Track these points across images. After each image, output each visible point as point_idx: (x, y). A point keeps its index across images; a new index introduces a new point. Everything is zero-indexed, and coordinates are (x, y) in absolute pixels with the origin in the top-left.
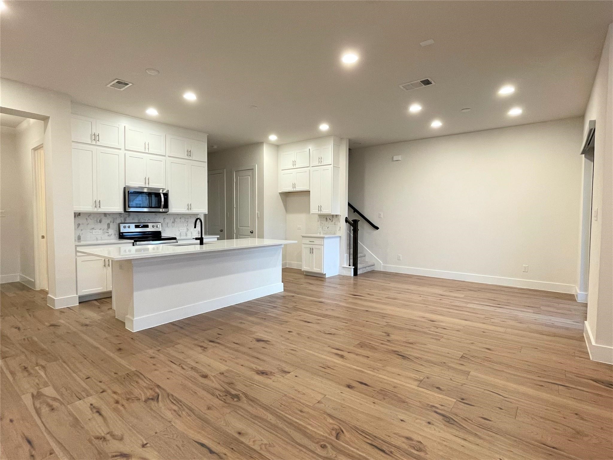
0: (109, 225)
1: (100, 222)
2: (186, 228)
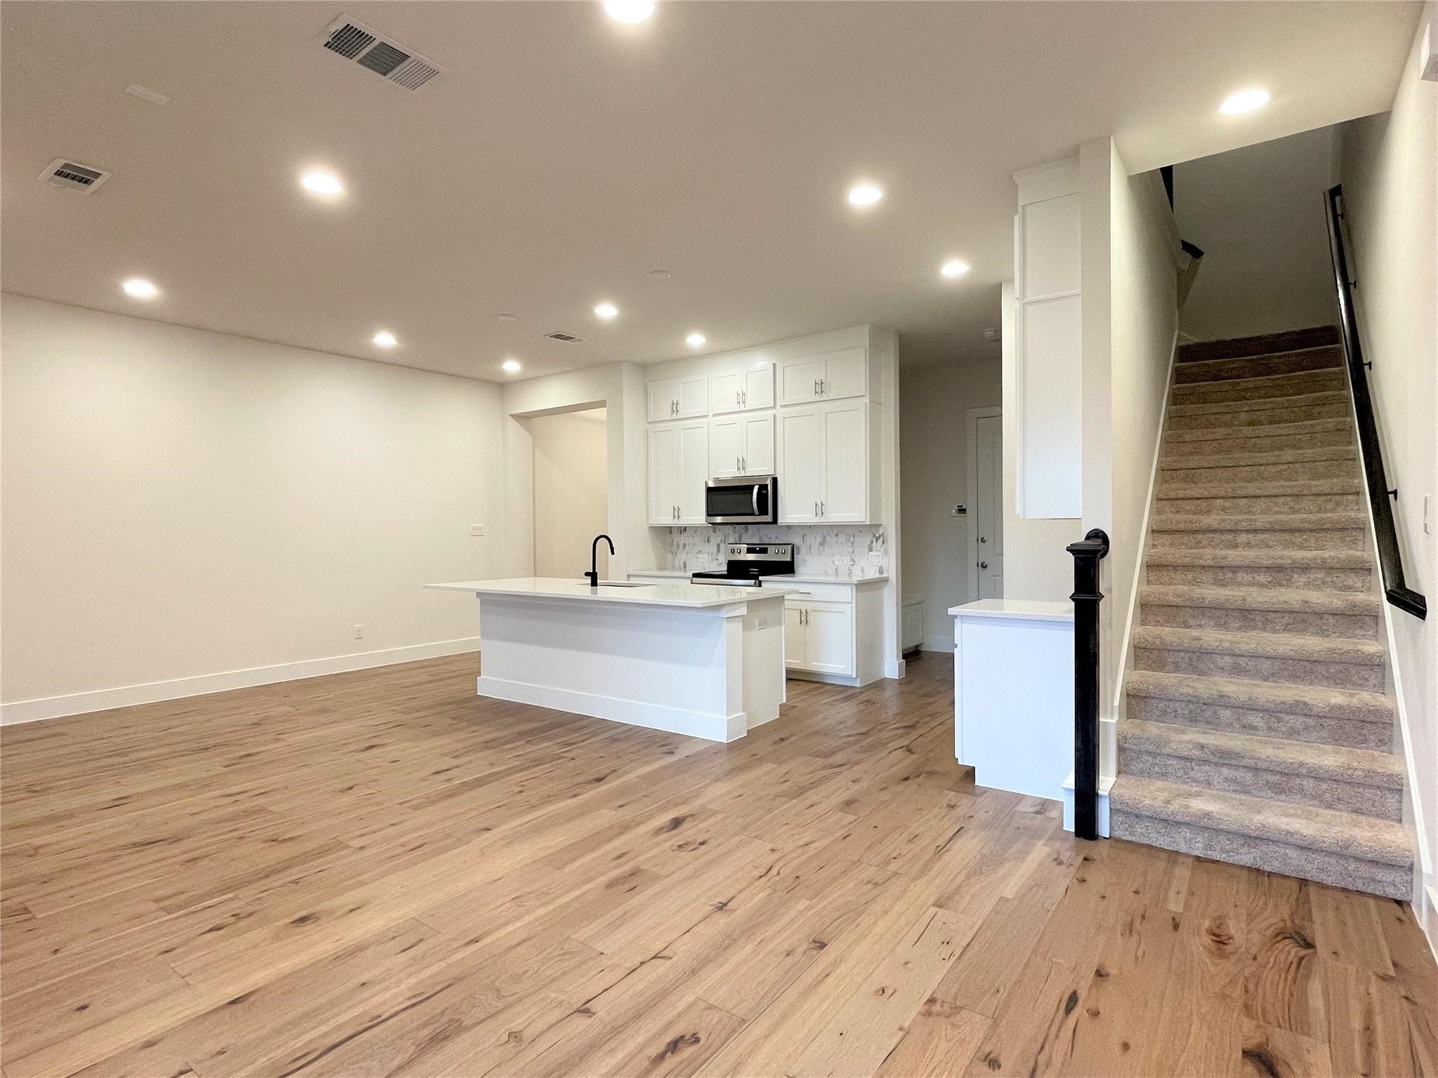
0: (718, 546)
1: (708, 543)
2: (849, 558)
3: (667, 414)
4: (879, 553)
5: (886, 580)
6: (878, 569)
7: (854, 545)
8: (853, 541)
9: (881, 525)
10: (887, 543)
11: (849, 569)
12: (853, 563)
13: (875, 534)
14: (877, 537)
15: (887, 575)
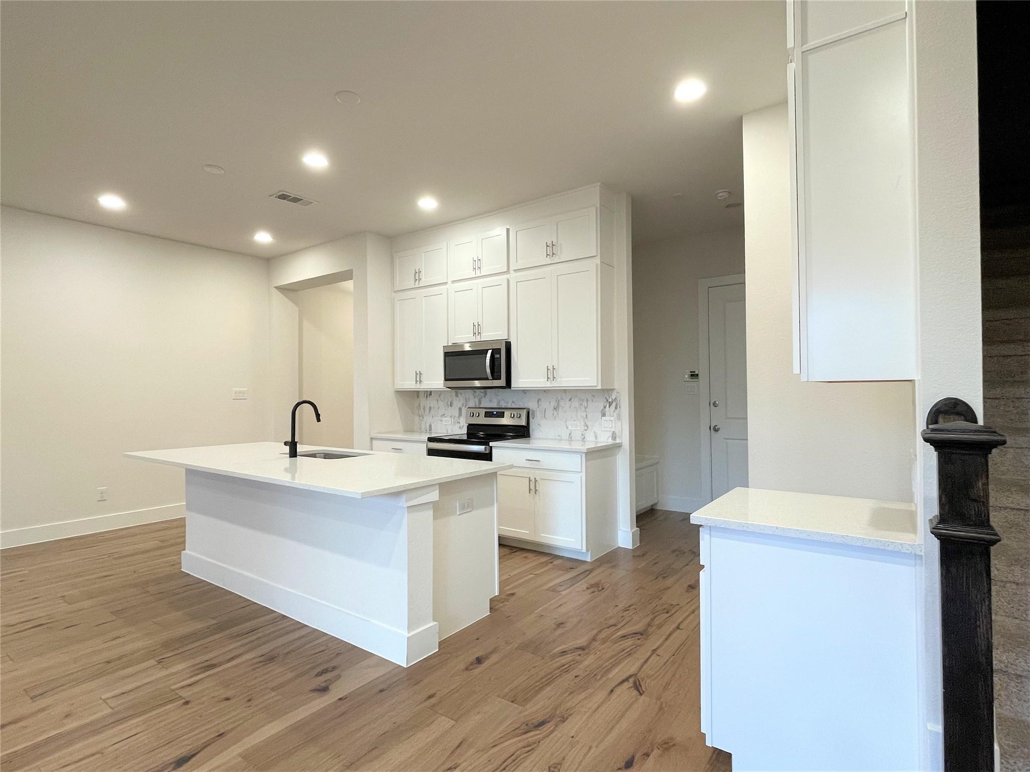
0: (460, 409)
1: (451, 406)
2: (583, 423)
3: (411, 283)
4: (612, 418)
5: (619, 446)
6: (611, 435)
7: (587, 410)
8: (586, 406)
9: (614, 389)
10: (620, 408)
11: (582, 435)
12: (587, 428)
13: (608, 398)
14: (609, 402)
15: (620, 442)
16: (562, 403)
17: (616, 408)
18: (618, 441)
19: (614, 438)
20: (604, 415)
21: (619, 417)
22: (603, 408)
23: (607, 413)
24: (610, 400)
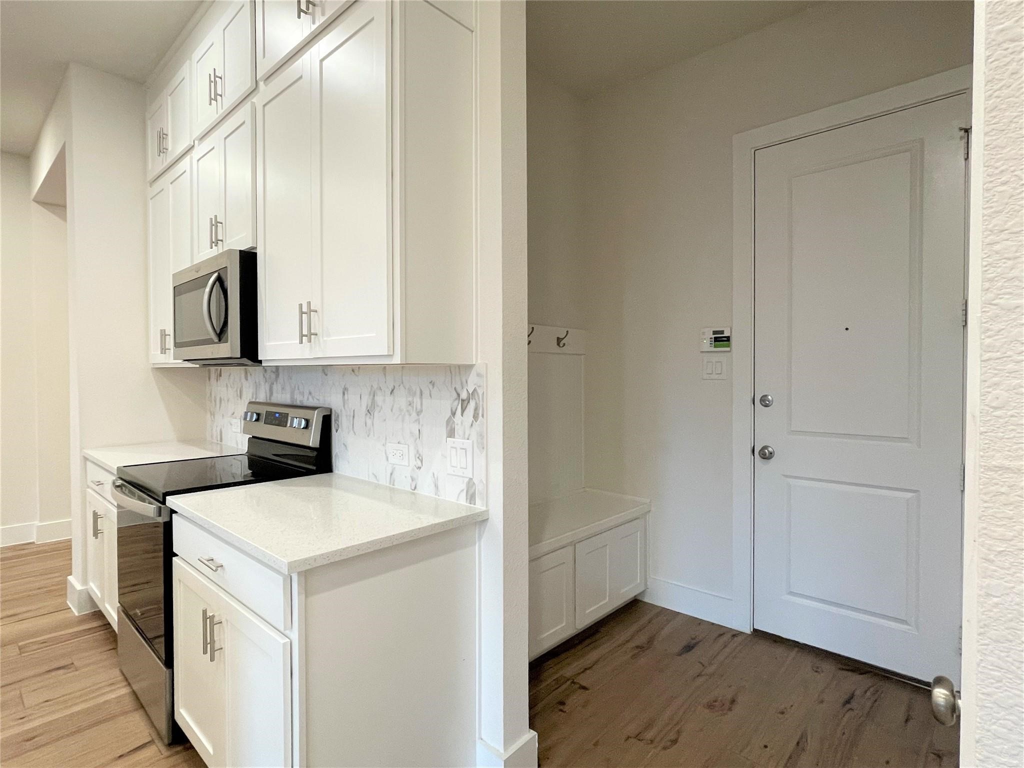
2: (412, 451)
4: (468, 444)
5: (479, 521)
6: (464, 486)
7: (421, 416)
8: (419, 407)
9: (471, 367)
10: (483, 416)
11: (413, 480)
12: (419, 464)
13: (459, 390)
14: (463, 400)
15: (484, 508)
16: (379, 399)
17: (476, 417)
18: (479, 506)
19: (471, 498)
20: (451, 433)
21: (482, 444)
22: (449, 414)
23: (459, 430)
24: (464, 395)
